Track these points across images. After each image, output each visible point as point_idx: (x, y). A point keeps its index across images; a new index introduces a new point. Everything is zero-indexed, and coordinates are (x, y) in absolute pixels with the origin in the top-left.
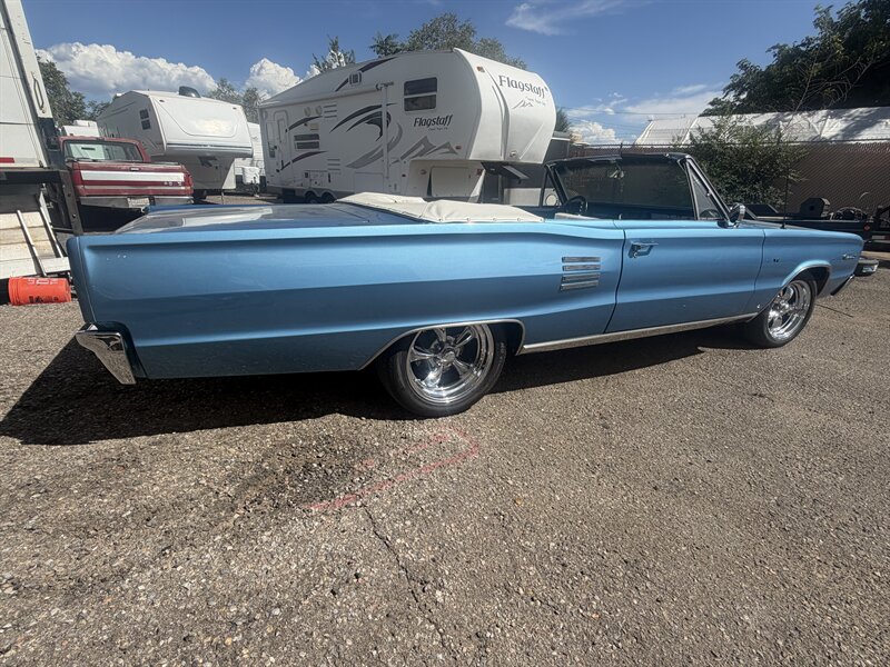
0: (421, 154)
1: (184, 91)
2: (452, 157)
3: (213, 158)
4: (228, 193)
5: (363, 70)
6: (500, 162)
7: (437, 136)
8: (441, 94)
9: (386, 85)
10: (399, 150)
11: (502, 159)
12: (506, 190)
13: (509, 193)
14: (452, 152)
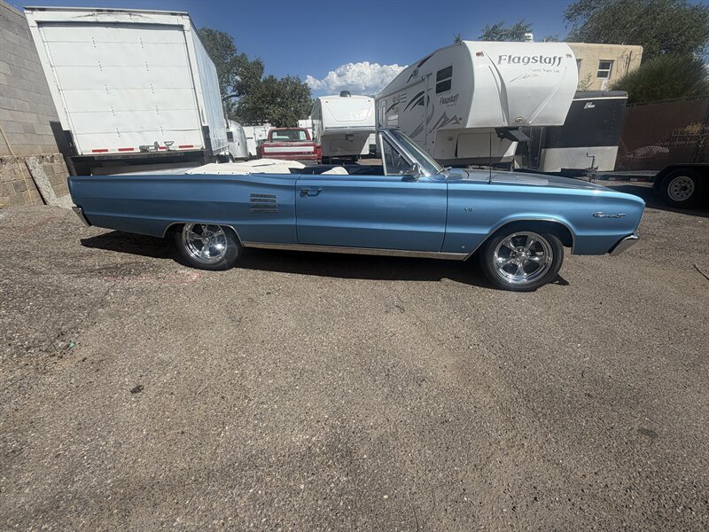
0: (442, 126)
1: (344, 94)
2: (457, 126)
3: (351, 135)
4: (365, 157)
5: (419, 66)
6: (505, 128)
7: (451, 111)
8: (453, 78)
9: (428, 76)
10: (431, 125)
11: (506, 124)
12: (543, 150)
13: (545, 152)
14: (457, 123)
